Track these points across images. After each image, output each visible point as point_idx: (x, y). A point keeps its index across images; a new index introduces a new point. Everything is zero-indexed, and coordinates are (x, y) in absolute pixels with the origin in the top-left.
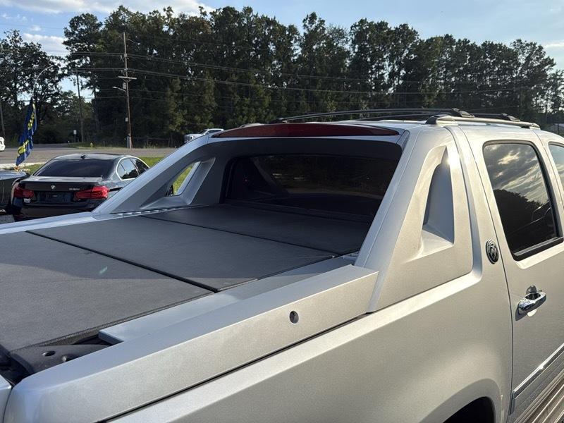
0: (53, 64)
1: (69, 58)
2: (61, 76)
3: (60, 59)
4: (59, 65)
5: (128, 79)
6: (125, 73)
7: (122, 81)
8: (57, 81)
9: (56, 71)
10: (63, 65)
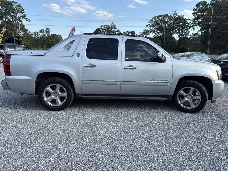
0: (187, 22)
1: (194, 19)
2: (190, 27)
3: (191, 20)
4: (190, 22)
5: (211, 27)
6: (210, 24)
7: (209, 28)
8: (188, 29)
9: (189, 25)
10: (192, 22)
